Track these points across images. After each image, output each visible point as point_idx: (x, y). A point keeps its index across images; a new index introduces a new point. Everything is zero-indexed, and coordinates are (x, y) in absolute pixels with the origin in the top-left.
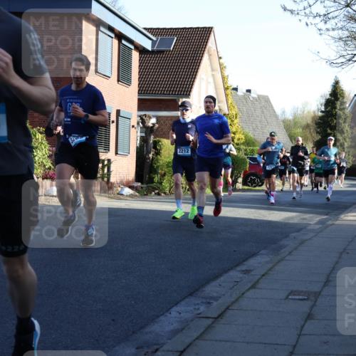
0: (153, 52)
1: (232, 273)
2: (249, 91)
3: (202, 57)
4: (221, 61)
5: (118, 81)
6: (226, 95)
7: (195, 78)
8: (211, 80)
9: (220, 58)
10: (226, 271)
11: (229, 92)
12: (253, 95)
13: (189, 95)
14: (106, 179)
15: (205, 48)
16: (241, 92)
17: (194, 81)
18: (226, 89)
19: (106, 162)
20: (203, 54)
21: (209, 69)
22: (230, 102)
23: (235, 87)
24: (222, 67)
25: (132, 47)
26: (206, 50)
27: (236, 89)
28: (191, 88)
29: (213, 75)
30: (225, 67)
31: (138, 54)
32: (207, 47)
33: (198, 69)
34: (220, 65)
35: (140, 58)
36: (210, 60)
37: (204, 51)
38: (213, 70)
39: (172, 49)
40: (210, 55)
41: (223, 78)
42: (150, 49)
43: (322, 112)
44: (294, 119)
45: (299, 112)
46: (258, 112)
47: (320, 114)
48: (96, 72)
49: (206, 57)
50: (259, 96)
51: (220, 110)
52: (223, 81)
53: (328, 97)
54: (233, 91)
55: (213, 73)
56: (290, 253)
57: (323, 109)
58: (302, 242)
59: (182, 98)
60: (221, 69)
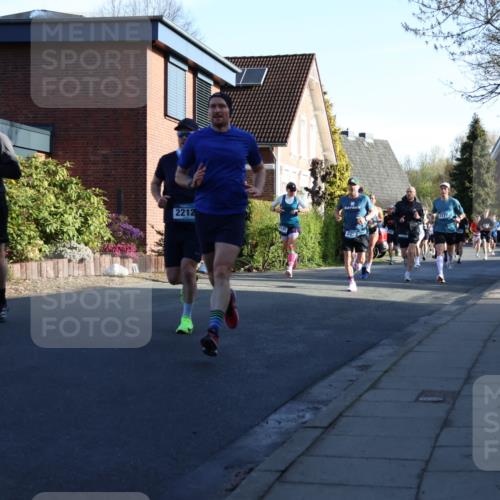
0: (238, 88)
1: (345, 370)
2: (362, 135)
3: (301, 92)
4: (326, 97)
6: (334, 141)
7: (293, 120)
8: (313, 122)
9: (325, 93)
10: (339, 367)
11: (337, 136)
12: (368, 140)
13: (286, 142)
15: (305, 81)
16: (351, 138)
17: (291, 124)
18: (333, 133)
20: (302, 88)
21: (311, 108)
22: (338, 150)
23: (345, 130)
24: (327, 106)
25: (211, 82)
26: (307, 83)
27: (346, 133)
28: (289, 132)
29: (316, 116)
30: (331, 105)
32: (308, 80)
33: (296, 108)
34: (325, 103)
36: (312, 96)
37: (304, 85)
38: (315, 109)
39: (262, 83)
40: (311, 90)
41: (329, 119)
42: (233, 83)
43: (458, 159)
44: (422, 170)
45: (428, 160)
46: (375, 162)
47: (455, 162)
48: (166, 115)
49: (306, 93)
50: (375, 141)
51: (326, 160)
52: (329, 123)
53: (465, 140)
54: (342, 136)
55: (317, 113)
56: (420, 343)
57: (459, 155)
58: (435, 328)
59: (277, 146)
60: (327, 108)
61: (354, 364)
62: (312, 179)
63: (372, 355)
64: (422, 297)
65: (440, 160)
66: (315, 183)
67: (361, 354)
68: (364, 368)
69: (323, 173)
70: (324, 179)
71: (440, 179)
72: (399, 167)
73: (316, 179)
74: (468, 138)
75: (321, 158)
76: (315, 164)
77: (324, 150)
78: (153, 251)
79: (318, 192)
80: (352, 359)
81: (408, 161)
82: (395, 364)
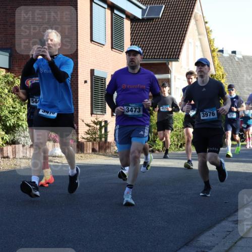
0: (143, 20)
1: (224, 223)
2: (234, 52)
3: (189, 22)
4: (207, 25)
5: (112, 48)
6: (213, 57)
7: (183, 42)
8: (198, 43)
9: (206, 23)
11: (215, 54)
12: (238, 56)
13: (178, 58)
14: (103, 139)
15: (192, 14)
16: (226, 54)
17: (182, 45)
18: (213, 51)
19: (103, 124)
20: (190, 19)
21: (196, 33)
22: (216, 63)
23: (221, 49)
24: (208, 31)
25: (124, 16)
26: (193, 16)
27: (222, 51)
28: (180, 51)
29: (200, 39)
30: (211, 31)
31: (130, 22)
32: (194, 13)
33: (185, 34)
34: (207, 29)
35: (132, 26)
36: (197, 25)
37: (191, 17)
38: (199, 34)
39: (160, 16)
40: (196, 20)
41: (210, 41)
42: (140, 17)
48: (92, 40)
49: (192, 22)
50: (243, 56)
52: (210, 44)
54: (219, 53)
55: (200, 37)
59: (172, 61)
60: (208, 33)
61: (230, 219)
78: (83, 138)
80: (229, 216)
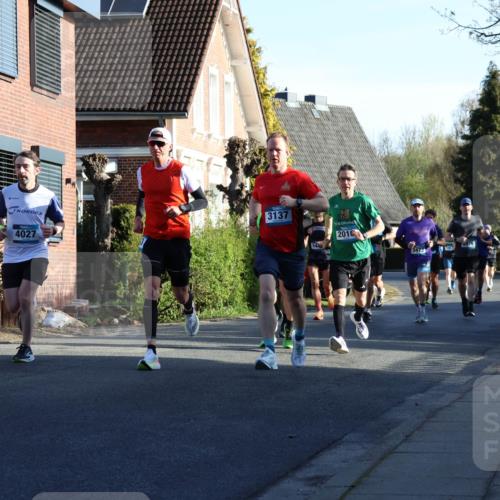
0: (104, 20)
2: (311, 99)
3: (209, 29)
4: (251, 37)
5: (33, 84)
6: (264, 109)
7: (196, 75)
8: (230, 78)
9: (248, 31)
11: (268, 101)
12: (320, 106)
13: (185, 110)
15: (215, 10)
16: (292, 103)
17: (193, 82)
18: (262, 96)
20: (211, 23)
21: (226, 55)
22: (271, 123)
23: (282, 90)
24: (253, 51)
25: (59, 12)
26: (218, 14)
27: (283, 96)
28: (190, 95)
29: (234, 68)
30: (259, 50)
31: (73, 26)
32: (220, 8)
33: (202, 55)
35: (78, 34)
36: (226, 34)
37: (213, 17)
38: (233, 57)
39: (144, 14)
40: (225, 26)
41: (256, 72)
42: (97, 15)
43: (465, 137)
44: (407, 156)
45: (418, 139)
46: (332, 143)
47: (461, 142)
49: (217, 30)
50: (332, 109)
51: (252, 140)
52: (256, 79)
53: (476, 105)
54: (277, 100)
55: (235, 63)
56: (407, 438)
57: (466, 131)
58: (433, 413)
59: (171, 117)
60: (252, 55)
61: (300, 475)
62: (230, 172)
63: (329, 459)
64: (410, 362)
65: (437, 139)
66: (234, 177)
67: (311, 458)
68: (317, 481)
69: (247, 161)
70: (248, 171)
71: (435, 169)
72: (370, 150)
73: (235, 171)
74: (482, 101)
75: (244, 137)
76: (234, 146)
77: (248, 124)
79: (239, 193)
80: (298, 467)
81: (386, 141)
82: (366, 474)
